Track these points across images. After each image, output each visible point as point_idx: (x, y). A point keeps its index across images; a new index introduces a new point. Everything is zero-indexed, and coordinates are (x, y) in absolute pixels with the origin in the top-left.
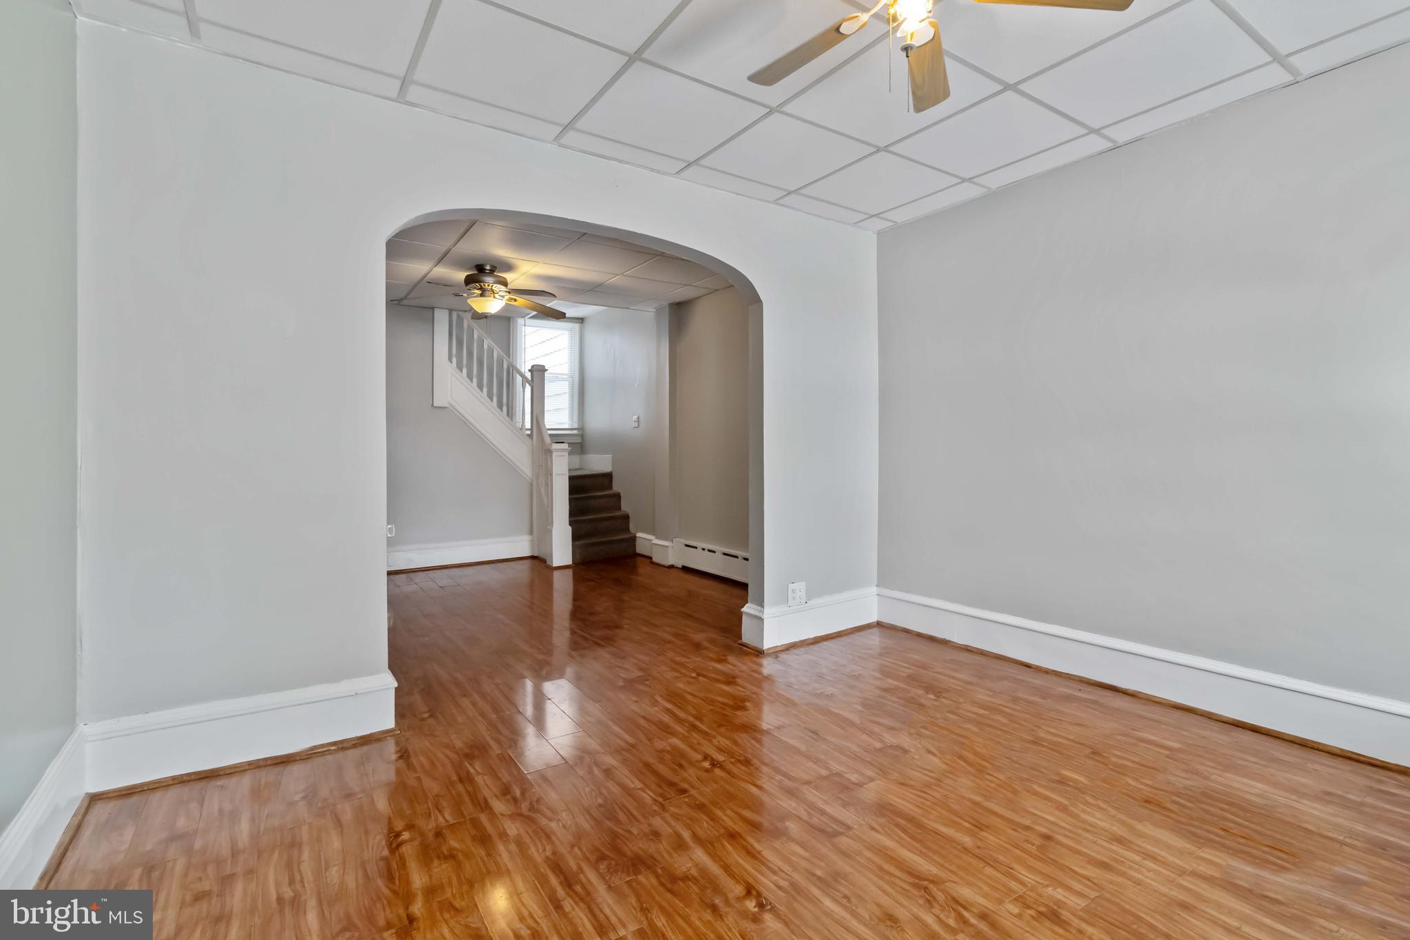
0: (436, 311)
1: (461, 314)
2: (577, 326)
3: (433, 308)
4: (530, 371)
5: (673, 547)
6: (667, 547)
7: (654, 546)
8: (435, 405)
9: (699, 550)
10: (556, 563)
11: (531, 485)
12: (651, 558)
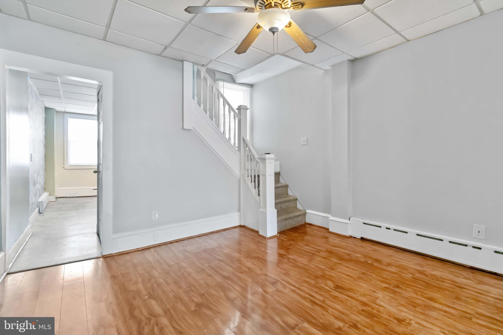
0: (185, 62)
1: (200, 67)
2: (248, 89)
3: (182, 61)
4: (237, 109)
5: (350, 224)
6: (348, 223)
7: (330, 221)
8: (185, 127)
9: (383, 229)
10: (269, 235)
11: (239, 181)
12: (328, 229)
